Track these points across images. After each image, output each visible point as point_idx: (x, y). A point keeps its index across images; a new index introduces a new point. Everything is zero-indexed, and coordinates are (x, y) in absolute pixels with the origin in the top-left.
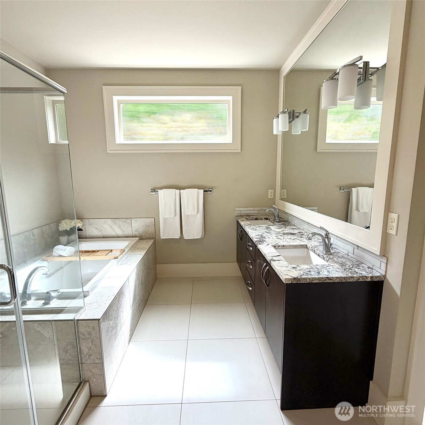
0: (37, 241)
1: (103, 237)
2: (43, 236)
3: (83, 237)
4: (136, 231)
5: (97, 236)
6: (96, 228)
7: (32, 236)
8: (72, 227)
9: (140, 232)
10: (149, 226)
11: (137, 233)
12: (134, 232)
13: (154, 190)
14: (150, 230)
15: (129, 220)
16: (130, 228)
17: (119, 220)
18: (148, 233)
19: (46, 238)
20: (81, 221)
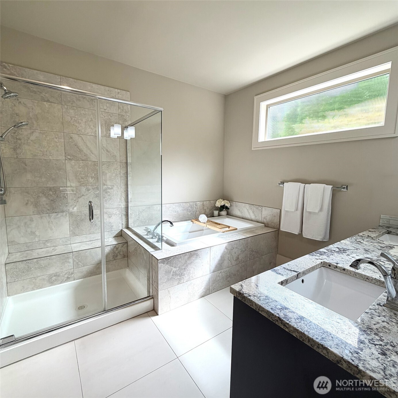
0: (198, 209)
1: (243, 218)
2: (203, 207)
3: (232, 215)
4: (264, 218)
5: (239, 216)
6: (239, 210)
7: (195, 206)
8: (222, 205)
9: (268, 220)
10: (275, 216)
11: (265, 221)
12: (263, 219)
13: (283, 183)
14: (276, 220)
15: (260, 207)
16: (260, 215)
17: (254, 206)
18: (273, 223)
19: (205, 210)
20: (229, 202)
